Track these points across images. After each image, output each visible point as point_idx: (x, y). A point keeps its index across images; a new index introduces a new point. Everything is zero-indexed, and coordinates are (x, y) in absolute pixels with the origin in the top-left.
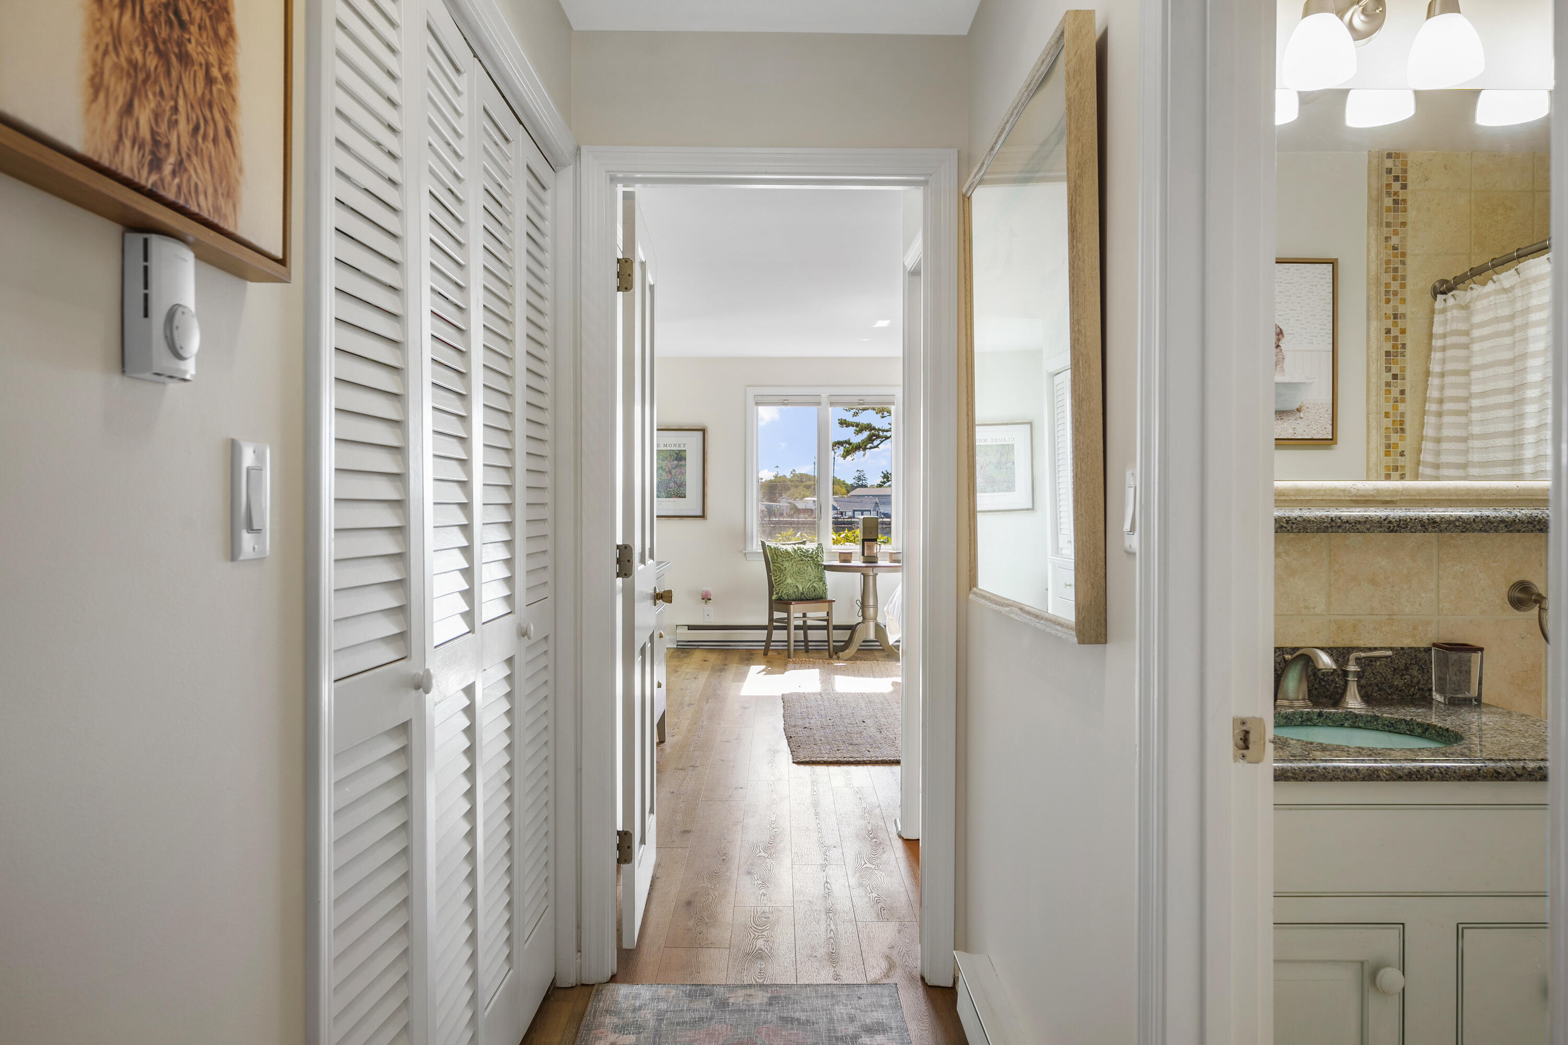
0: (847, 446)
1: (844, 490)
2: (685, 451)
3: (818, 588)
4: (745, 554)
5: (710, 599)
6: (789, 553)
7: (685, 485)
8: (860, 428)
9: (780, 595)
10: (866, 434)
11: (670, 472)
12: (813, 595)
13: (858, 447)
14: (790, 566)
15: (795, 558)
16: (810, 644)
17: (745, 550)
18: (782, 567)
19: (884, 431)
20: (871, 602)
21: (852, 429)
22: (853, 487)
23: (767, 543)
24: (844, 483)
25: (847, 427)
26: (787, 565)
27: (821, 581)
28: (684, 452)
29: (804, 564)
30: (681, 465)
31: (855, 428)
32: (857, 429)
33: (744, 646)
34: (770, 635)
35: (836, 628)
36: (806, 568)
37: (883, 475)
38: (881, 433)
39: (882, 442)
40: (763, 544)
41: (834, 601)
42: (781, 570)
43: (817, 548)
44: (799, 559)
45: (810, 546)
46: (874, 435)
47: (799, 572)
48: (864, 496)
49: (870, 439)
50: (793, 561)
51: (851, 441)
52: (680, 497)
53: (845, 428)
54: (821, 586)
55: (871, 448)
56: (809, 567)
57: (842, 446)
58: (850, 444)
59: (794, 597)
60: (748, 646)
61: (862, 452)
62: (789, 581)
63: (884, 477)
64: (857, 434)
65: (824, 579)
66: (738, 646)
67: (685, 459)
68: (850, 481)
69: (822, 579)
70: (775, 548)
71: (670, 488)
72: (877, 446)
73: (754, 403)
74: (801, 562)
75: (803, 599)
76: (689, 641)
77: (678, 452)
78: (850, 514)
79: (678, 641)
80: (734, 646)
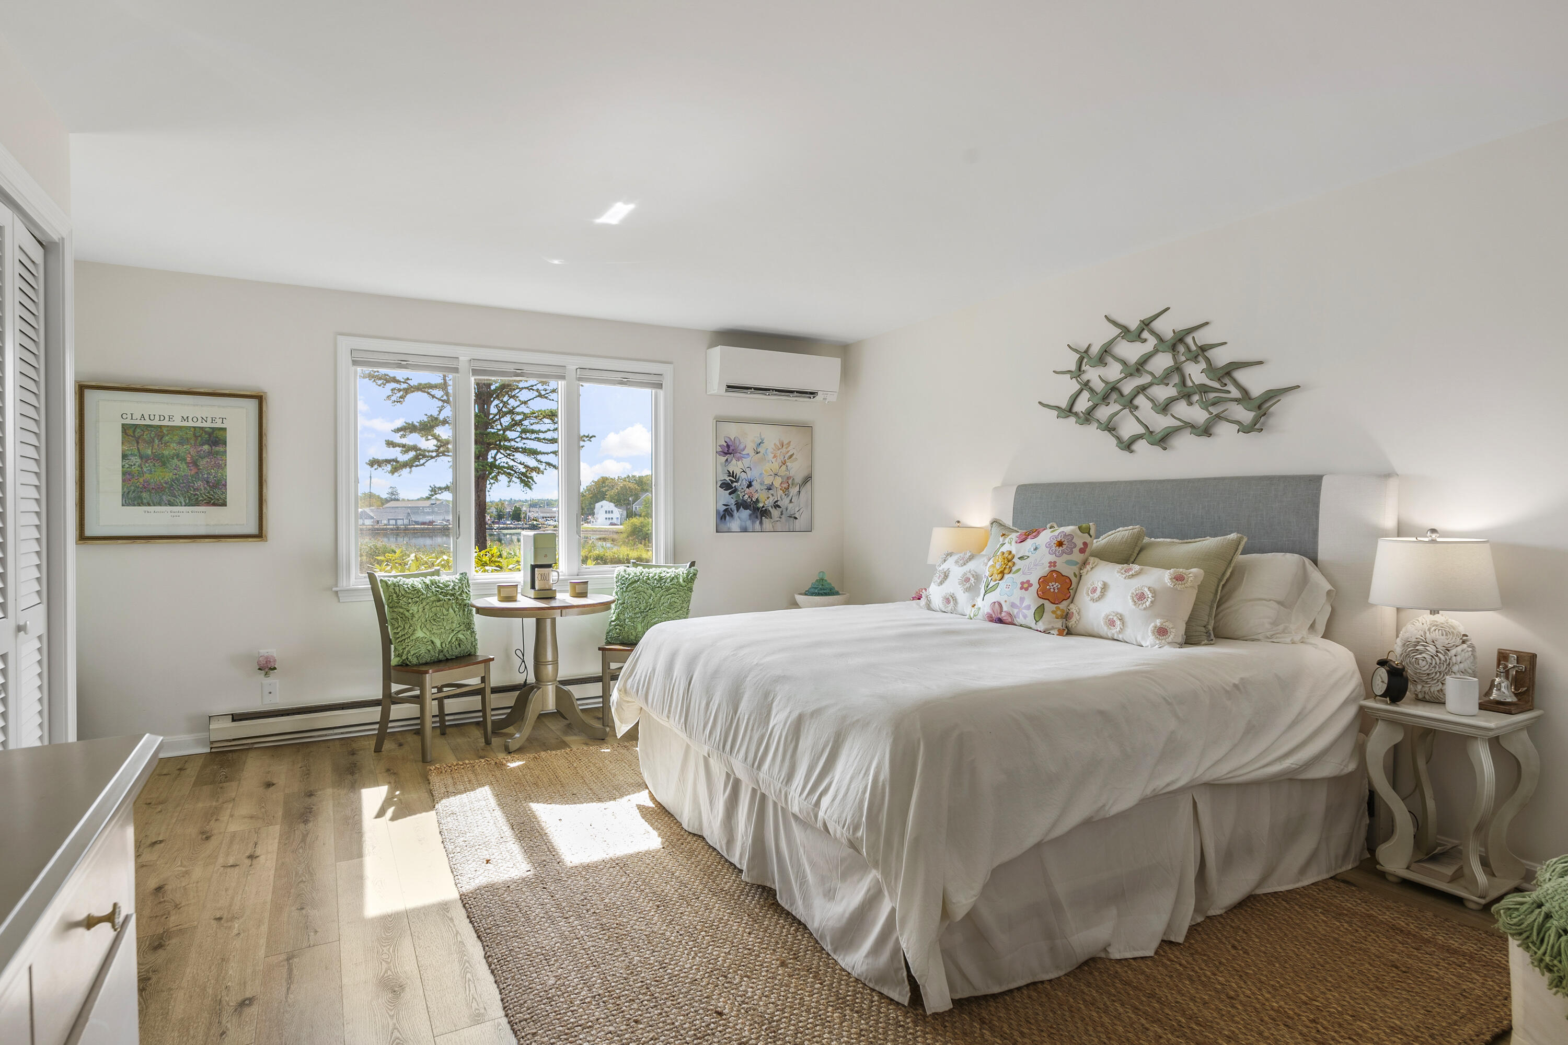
0: (394, 463)
1: (379, 503)
2: (225, 429)
3: (465, 640)
4: (337, 592)
5: (275, 668)
6: (418, 591)
7: (225, 485)
8: (406, 449)
9: (404, 657)
10: (412, 454)
11: (195, 463)
12: (456, 652)
13: (405, 465)
14: (421, 610)
15: (427, 598)
16: (447, 718)
17: (336, 585)
18: (407, 614)
19: (429, 451)
20: (550, 657)
21: (398, 449)
22: (387, 501)
23: (379, 574)
24: (379, 497)
25: (393, 447)
26: (415, 608)
27: (468, 629)
28: (221, 432)
29: (443, 606)
30: (217, 453)
31: (401, 448)
32: (404, 449)
33: (336, 734)
34: (385, 714)
35: (495, 690)
36: (445, 613)
37: (430, 489)
38: (427, 454)
39: (427, 461)
40: (372, 577)
41: (493, 659)
42: (405, 619)
43: (460, 580)
44: (434, 598)
45: (446, 577)
46: (421, 455)
47: (435, 619)
48: (397, 507)
49: (417, 458)
50: (424, 603)
51: (398, 459)
52: (214, 505)
53: (392, 448)
54: (469, 637)
55: (417, 466)
56: (451, 610)
57: (390, 463)
58: (397, 461)
59: (427, 658)
60: (342, 733)
61: (408, 469)
62: (420, 634)
63: (431, 491)
64: (404, 454)
65: (472, 626)
66: (326, 735)
67: (225, 443)
68: (384, 496)
69: (469, 626)
70: (394, 584)
71: (197, 489)
72: (423, 464)
73: (350, 362)
74: (438, 604)
75: (443, 661)
76: (234, 740)
77: (210, 430)
78: (386, 522)
79: (212, 743)
80: (317, 737)
